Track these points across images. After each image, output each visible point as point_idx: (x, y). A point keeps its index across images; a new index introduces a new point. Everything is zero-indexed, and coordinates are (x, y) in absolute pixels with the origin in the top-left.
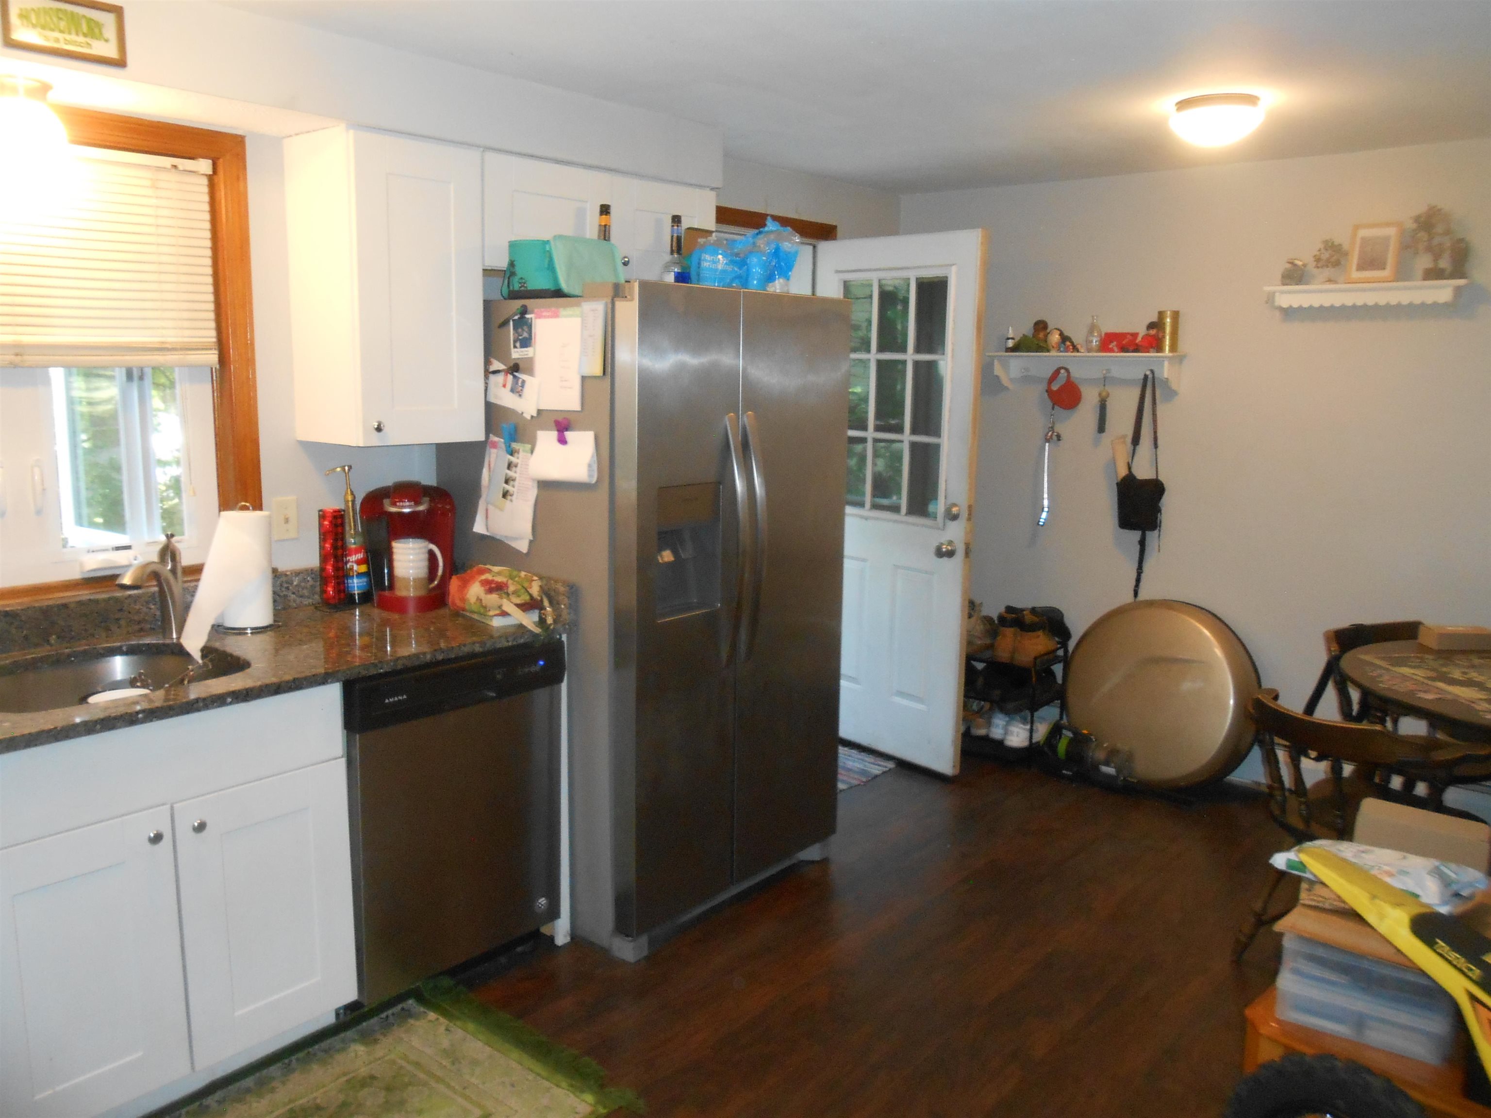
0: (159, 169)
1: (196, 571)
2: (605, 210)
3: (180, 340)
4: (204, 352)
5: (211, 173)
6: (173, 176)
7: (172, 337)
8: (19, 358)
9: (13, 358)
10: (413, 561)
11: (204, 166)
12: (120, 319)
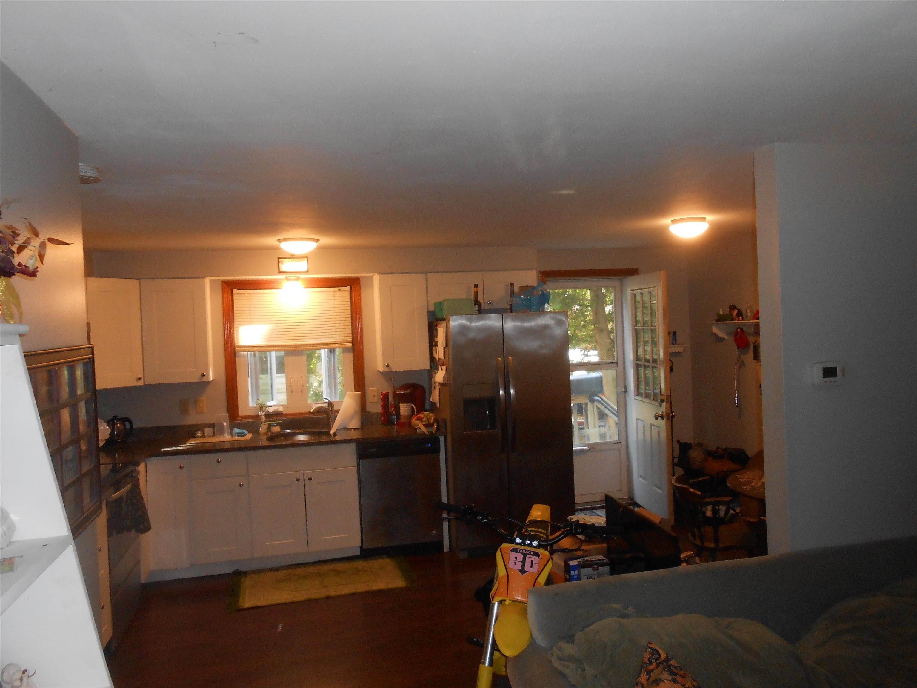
0: (335, 291)
1: (338, 411)
2: (476, 286)
3: (340, 340)
4: (348, 343)
5: (350, 290)
6: (339, 293)
7: (338, 340)
8: (296, 348)
9: (294, 348)
10: (406, 410)
11: (348, 288)
12: (320, 335)
